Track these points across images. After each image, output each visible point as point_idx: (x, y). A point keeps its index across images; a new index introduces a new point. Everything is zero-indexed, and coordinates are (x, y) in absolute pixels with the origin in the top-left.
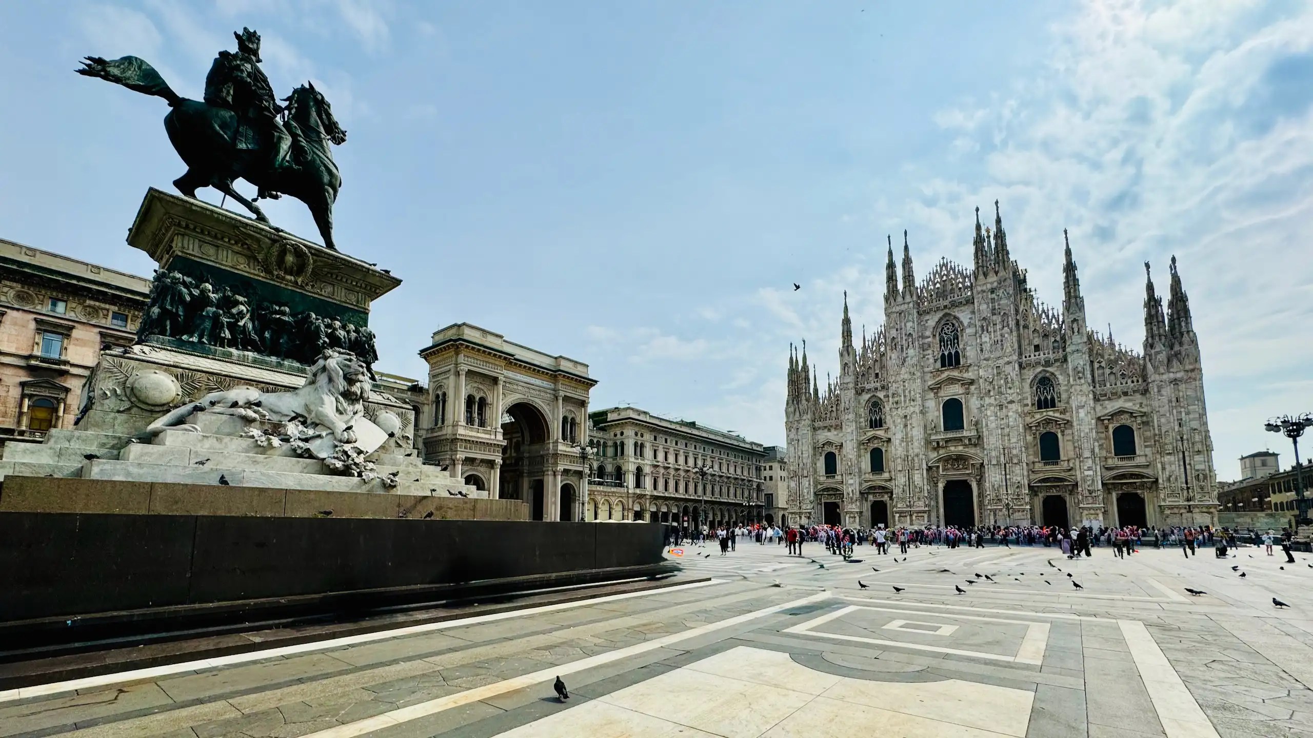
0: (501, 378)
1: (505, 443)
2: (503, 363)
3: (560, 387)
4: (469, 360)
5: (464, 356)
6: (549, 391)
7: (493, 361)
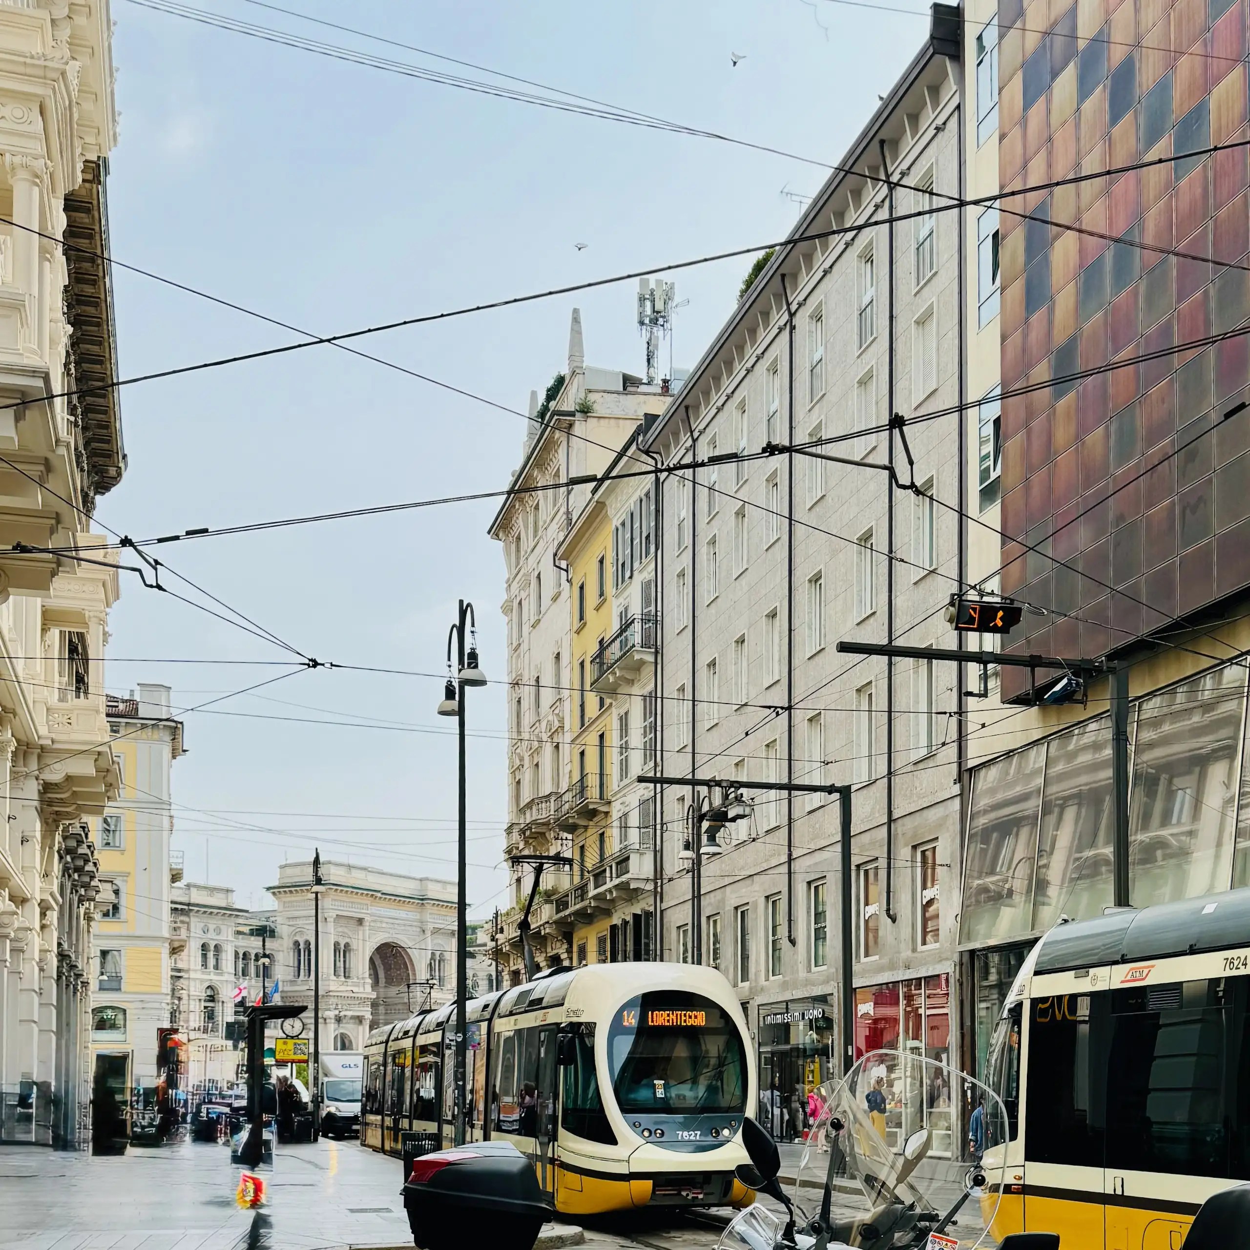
0: (367, 918)
1: (374, 995)
2: (368, 901)
3: (428, 917)
4: (336, 903)
5: (332, 900)
6: (415, 924)
7: (359, 901)
